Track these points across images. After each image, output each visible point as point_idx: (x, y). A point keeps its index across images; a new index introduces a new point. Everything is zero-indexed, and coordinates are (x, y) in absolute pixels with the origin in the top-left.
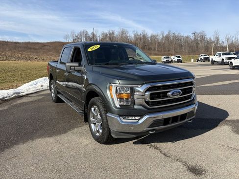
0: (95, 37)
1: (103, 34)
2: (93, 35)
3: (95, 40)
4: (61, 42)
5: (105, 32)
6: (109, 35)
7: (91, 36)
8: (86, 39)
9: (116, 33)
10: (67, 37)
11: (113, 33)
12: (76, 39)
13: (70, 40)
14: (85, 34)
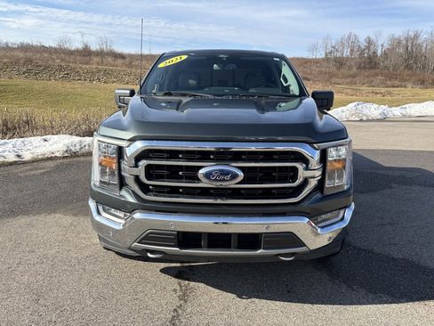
0: (372, 47)
1: (393, 39)
2: (370, 42)
3: (371, 53)
4: (303, 59)
5: (397, 36)
6: (404, 42)
7: (363, 44)
8: (352, 50)
9: (424, 36)
10: (314, 48)
11: (416, 36)
12: (331, 53)
13: (320, 55)
14: (351, 41)
